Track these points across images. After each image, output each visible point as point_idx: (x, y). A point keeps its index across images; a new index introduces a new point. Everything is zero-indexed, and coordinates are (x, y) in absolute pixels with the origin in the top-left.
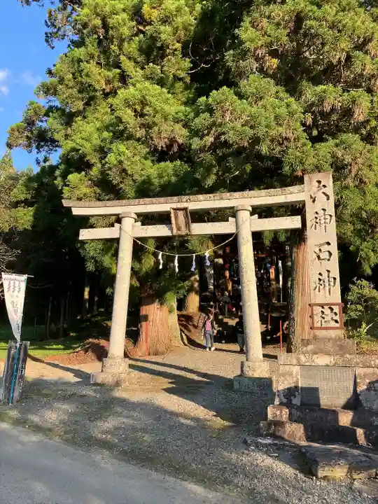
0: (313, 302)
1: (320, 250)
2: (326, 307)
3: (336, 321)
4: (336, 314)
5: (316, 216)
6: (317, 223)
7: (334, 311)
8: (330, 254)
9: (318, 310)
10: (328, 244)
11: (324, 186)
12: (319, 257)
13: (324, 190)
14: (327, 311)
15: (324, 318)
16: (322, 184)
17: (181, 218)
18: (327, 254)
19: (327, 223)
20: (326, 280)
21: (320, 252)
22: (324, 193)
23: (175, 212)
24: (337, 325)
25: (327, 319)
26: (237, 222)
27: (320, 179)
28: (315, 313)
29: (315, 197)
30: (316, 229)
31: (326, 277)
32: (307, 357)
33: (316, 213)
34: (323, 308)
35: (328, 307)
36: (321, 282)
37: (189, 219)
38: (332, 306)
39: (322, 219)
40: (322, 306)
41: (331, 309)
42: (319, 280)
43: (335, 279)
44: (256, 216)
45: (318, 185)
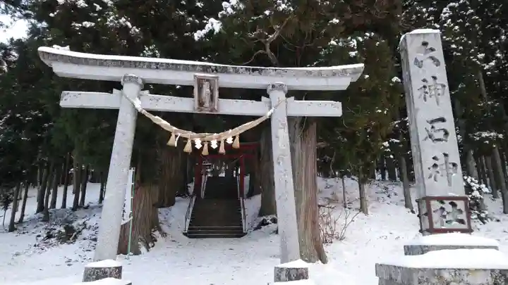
0: (429, 194)
1: (433, 127)
2: (447, 202)
3: (461, 221)
4: (460, 211)
5: (425, 84)
6: (427, 93)
7: (458, 208)
8: (446, 133)
9: (435, 205)
10: (443, 120)
11: (432, 50)
12: (431, 137)
13: (432, 54)
14: (448, 207)
15: (444, 217)
16: (429, 47)
17: (206, 90)
18: (443, 133)
19: (439, 95)
20: (444, 167)
21: (433, 130)
22: (432, 58)
23: (200, 82)
24: (465, 227)
25: (448, 218)
26: (270, 102)
27: (426, 40)
28: (433, 209)
29: (422, 61)
30: (425, 101)
31: (444, 162)
32: (453, 274)
33: (424, 80)
34: (442, 203)
35: (450, 201)
36: (438, 169)
37: (216, 94)
38: (455, 201)
39: (432, 88)
40: (441, 200)
41: (454, 205)
42: (435, 166)
43: (454, 165)
44: (293, 98)
45: (423, 47)
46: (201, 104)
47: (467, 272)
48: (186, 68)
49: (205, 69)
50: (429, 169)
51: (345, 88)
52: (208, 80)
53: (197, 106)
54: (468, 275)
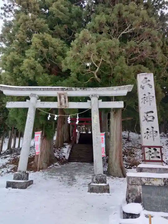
1: (147, 115)
2: (152, 149)
3: (159, 157)
4: (158, 152)
6: (145, 100)
8: (154, 118)
9: (147, 150)
10: (153, 112)
11: (149, 81)
12: (146, 119)
14: (153, 151)
15: (151, 155)
16: (148, 79)
17: (63, 99)
18: (152, 118)
19: (151, 101)
20: (152, 133)
21: (148, 116)
22: (149, 84)
23: (60, 95)
24: (160, 159)
25: (153, 155)
26: (91, 102)
27: (146, 77)
28: (145, 151)
29: (144, 86)
30: (144, 104)
31: (152, 131)
32: (147, 180)
33: (145, 95)
34: (150, 148)
35: (153, 148)
36: (149, 134)
37: (67, 100)
38: (156, 148)
39: (148, 98)
40: (150, 147)
41: (155, 150)
42: (148, 132)
43: (156, 132)
44: (101, 100)
45: (146, 80)
46: (61, 104)
47: (153, 179)
48: (55, 89)
49: (63, 89)
50: (145, 134)
51: (126, 95)
52: (63, 94)
53: (59, 105)
54: (153, 180)
